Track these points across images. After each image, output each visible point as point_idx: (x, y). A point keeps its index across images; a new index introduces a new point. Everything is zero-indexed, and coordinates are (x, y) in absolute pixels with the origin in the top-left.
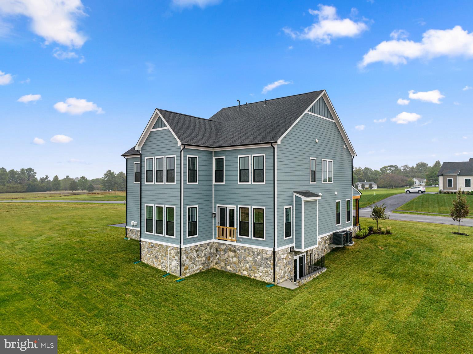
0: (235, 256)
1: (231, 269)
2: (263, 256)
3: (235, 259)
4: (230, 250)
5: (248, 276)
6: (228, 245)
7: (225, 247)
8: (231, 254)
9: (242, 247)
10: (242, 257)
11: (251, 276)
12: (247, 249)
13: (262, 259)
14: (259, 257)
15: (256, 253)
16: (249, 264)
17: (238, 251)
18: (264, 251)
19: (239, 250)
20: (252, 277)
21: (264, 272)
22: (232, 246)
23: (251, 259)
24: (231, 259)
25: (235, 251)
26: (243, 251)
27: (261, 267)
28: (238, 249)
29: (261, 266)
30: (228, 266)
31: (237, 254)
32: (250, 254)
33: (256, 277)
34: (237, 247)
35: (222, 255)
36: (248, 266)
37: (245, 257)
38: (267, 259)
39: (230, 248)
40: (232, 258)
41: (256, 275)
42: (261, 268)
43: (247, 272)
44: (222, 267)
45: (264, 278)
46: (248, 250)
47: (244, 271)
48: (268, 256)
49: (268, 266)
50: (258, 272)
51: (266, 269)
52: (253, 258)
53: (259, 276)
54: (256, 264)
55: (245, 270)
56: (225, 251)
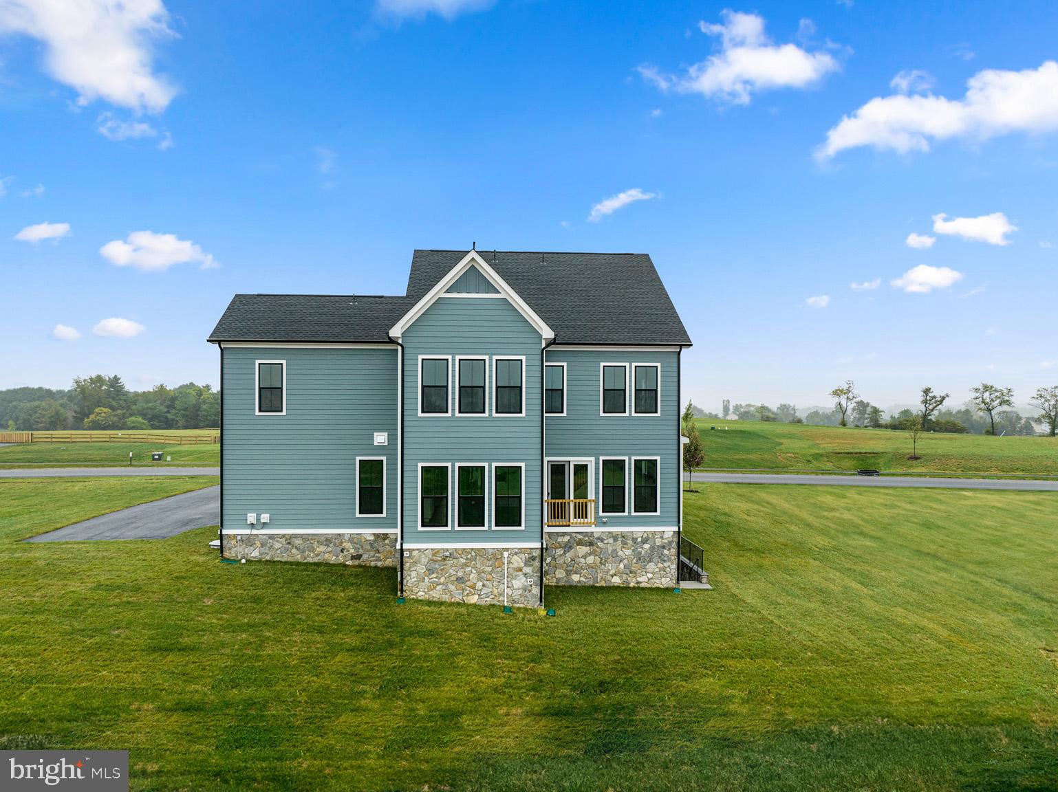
0: (590, 554)
1: (583, 579)
2: (655, 543)
3: (590, 559)
4: (580, 543)
5: (623, 584)
6: (574, 535)
7: (566, 539)
8: (583, 550)
9: (609, 532)
10: (610, 552)
11: (629, 583)
12: (620, 536)
13: (652, 548)
14: (647, 546)
15: (639, 540)
16: (625, 561)
17: (599, 544)
18: (657, 533)
19: (602, 540)
20: (632, 585)
21: (657, 570)
22: (586, 534)
23: (628, 552)
24: (582, 560)
25: (591, 544)
26: (611, 541)
27: (650, 564)
28: (598, 538)
29: (650, 561)
30: (575, 575)
31: (598, 547)
32: (626, 544)
33: (641, 583)
34: (596, 535)
35: (560, 555)
36: (622, 566)
37: (616, 550)
38: (664, 547)
39: (580, 539)
40: (585, 557)
41: (639, 579)
42: (651, 566)
43: (621, 577)
44: (558, 580)
45: (657, 581)
46: (623, 537)
47: (612, 576)
48: (666, 541)
49: (666, 559)
50: (644, 573)
51: (660, 565)
52: (633, 551)
53: (647, 580)
54: (640, 559)
55: (615, 575)
56: (568, 547)
